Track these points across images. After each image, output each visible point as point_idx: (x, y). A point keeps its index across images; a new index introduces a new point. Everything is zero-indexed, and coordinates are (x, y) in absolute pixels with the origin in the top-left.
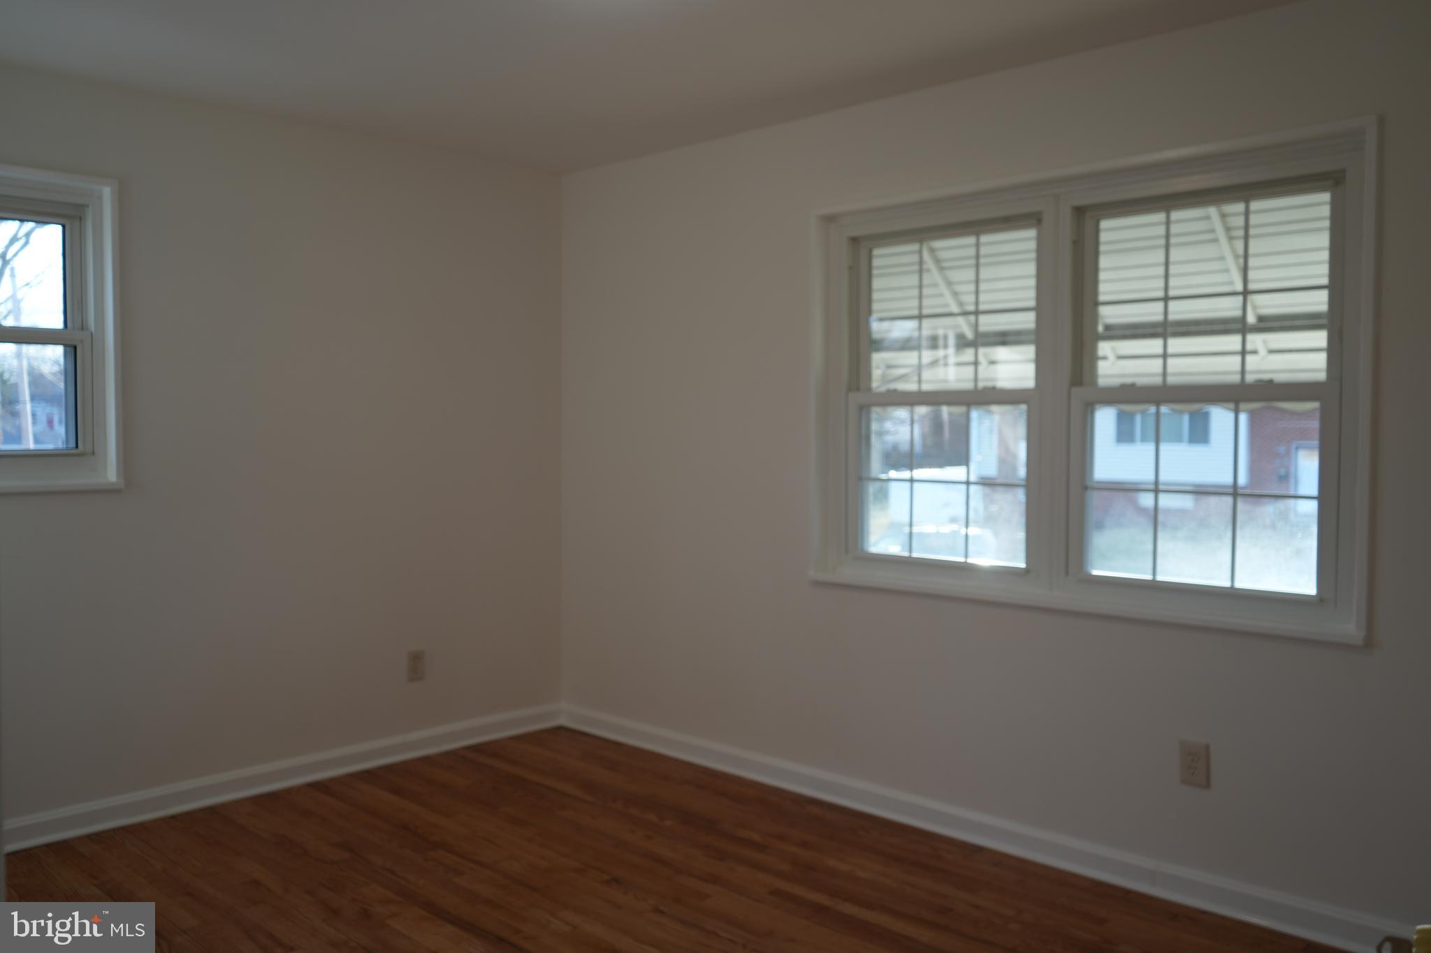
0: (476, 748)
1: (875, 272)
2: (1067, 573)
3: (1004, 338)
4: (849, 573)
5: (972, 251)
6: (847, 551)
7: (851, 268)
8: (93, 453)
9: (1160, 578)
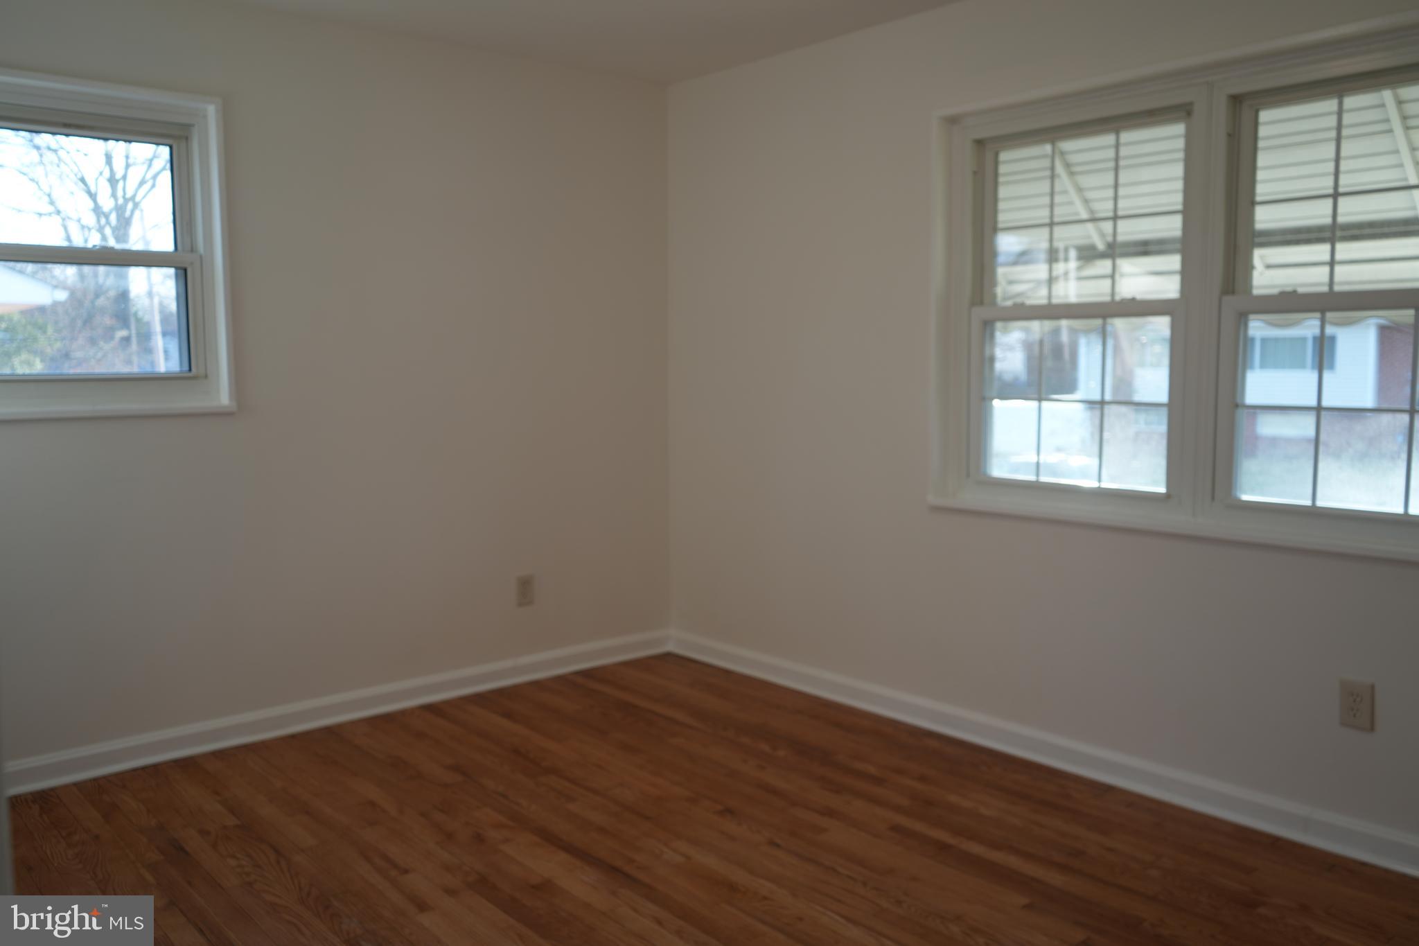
0: (587, 674)
1: (1001, 179)
2: (1213, 498)
3: (1144, 248)
4: (970, 498)
5: (1111, 153)
6: (968, 475)
7: (975, 173)
8: (206, 376)
9: (1320, 503)
